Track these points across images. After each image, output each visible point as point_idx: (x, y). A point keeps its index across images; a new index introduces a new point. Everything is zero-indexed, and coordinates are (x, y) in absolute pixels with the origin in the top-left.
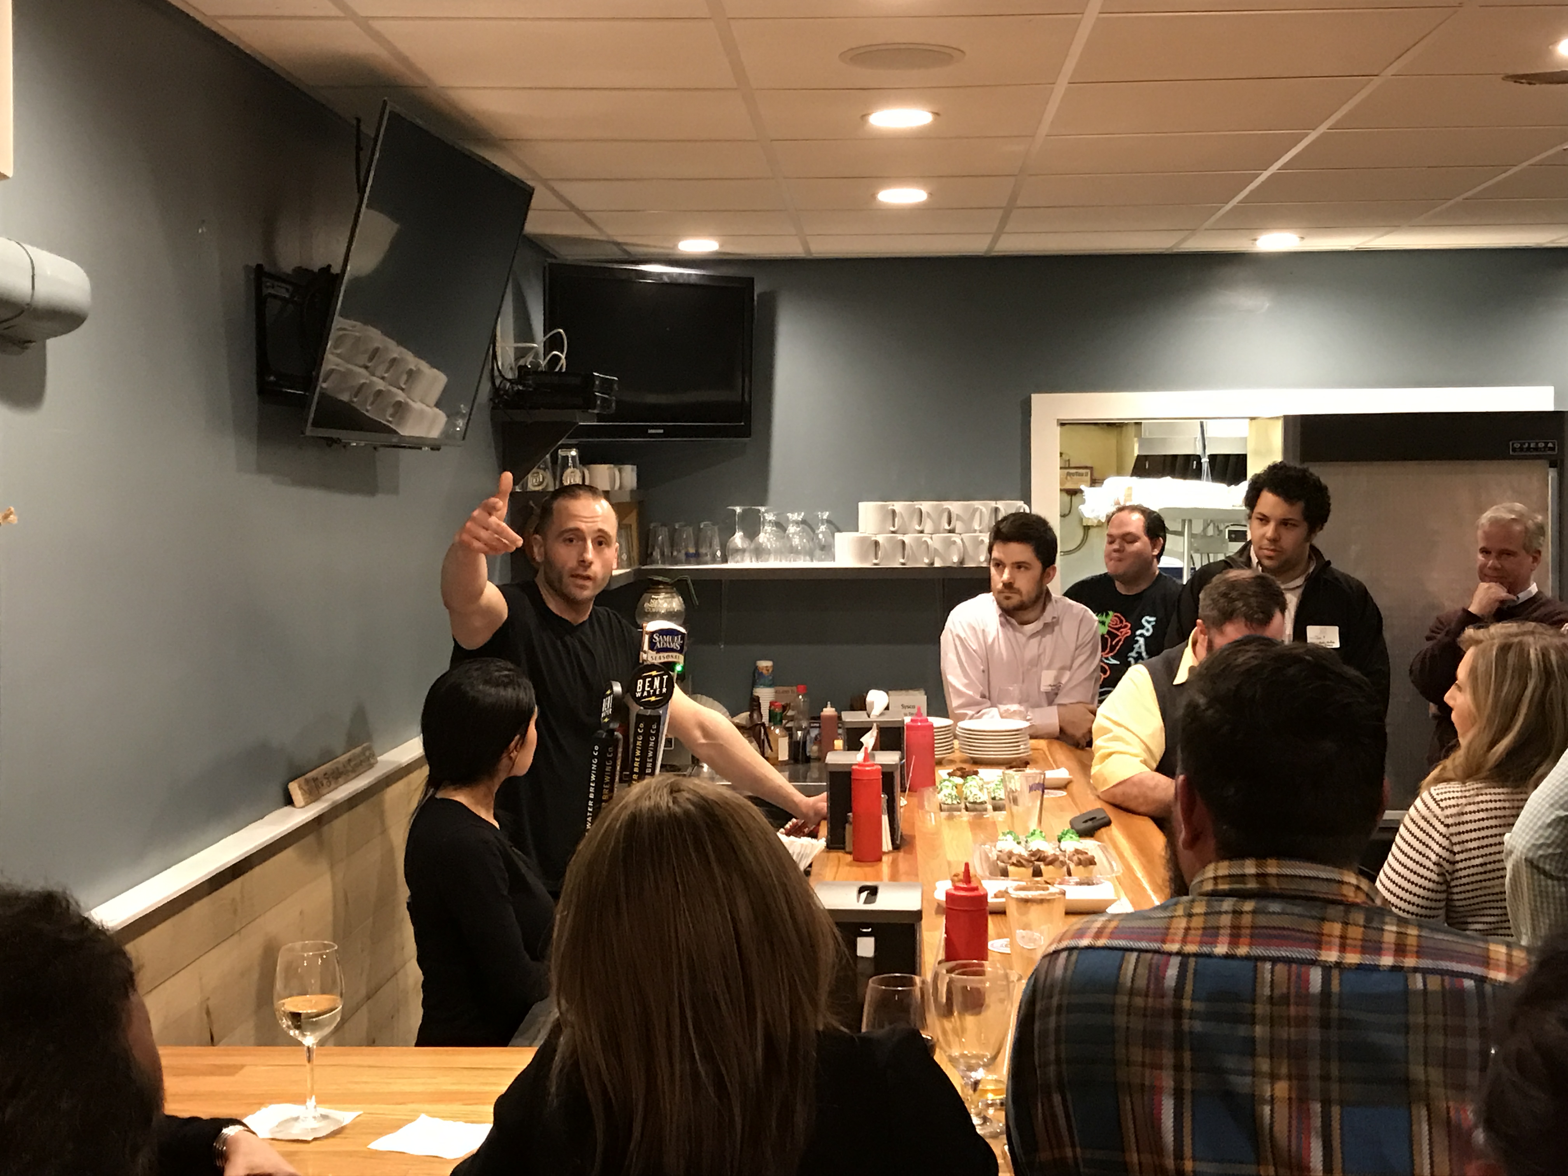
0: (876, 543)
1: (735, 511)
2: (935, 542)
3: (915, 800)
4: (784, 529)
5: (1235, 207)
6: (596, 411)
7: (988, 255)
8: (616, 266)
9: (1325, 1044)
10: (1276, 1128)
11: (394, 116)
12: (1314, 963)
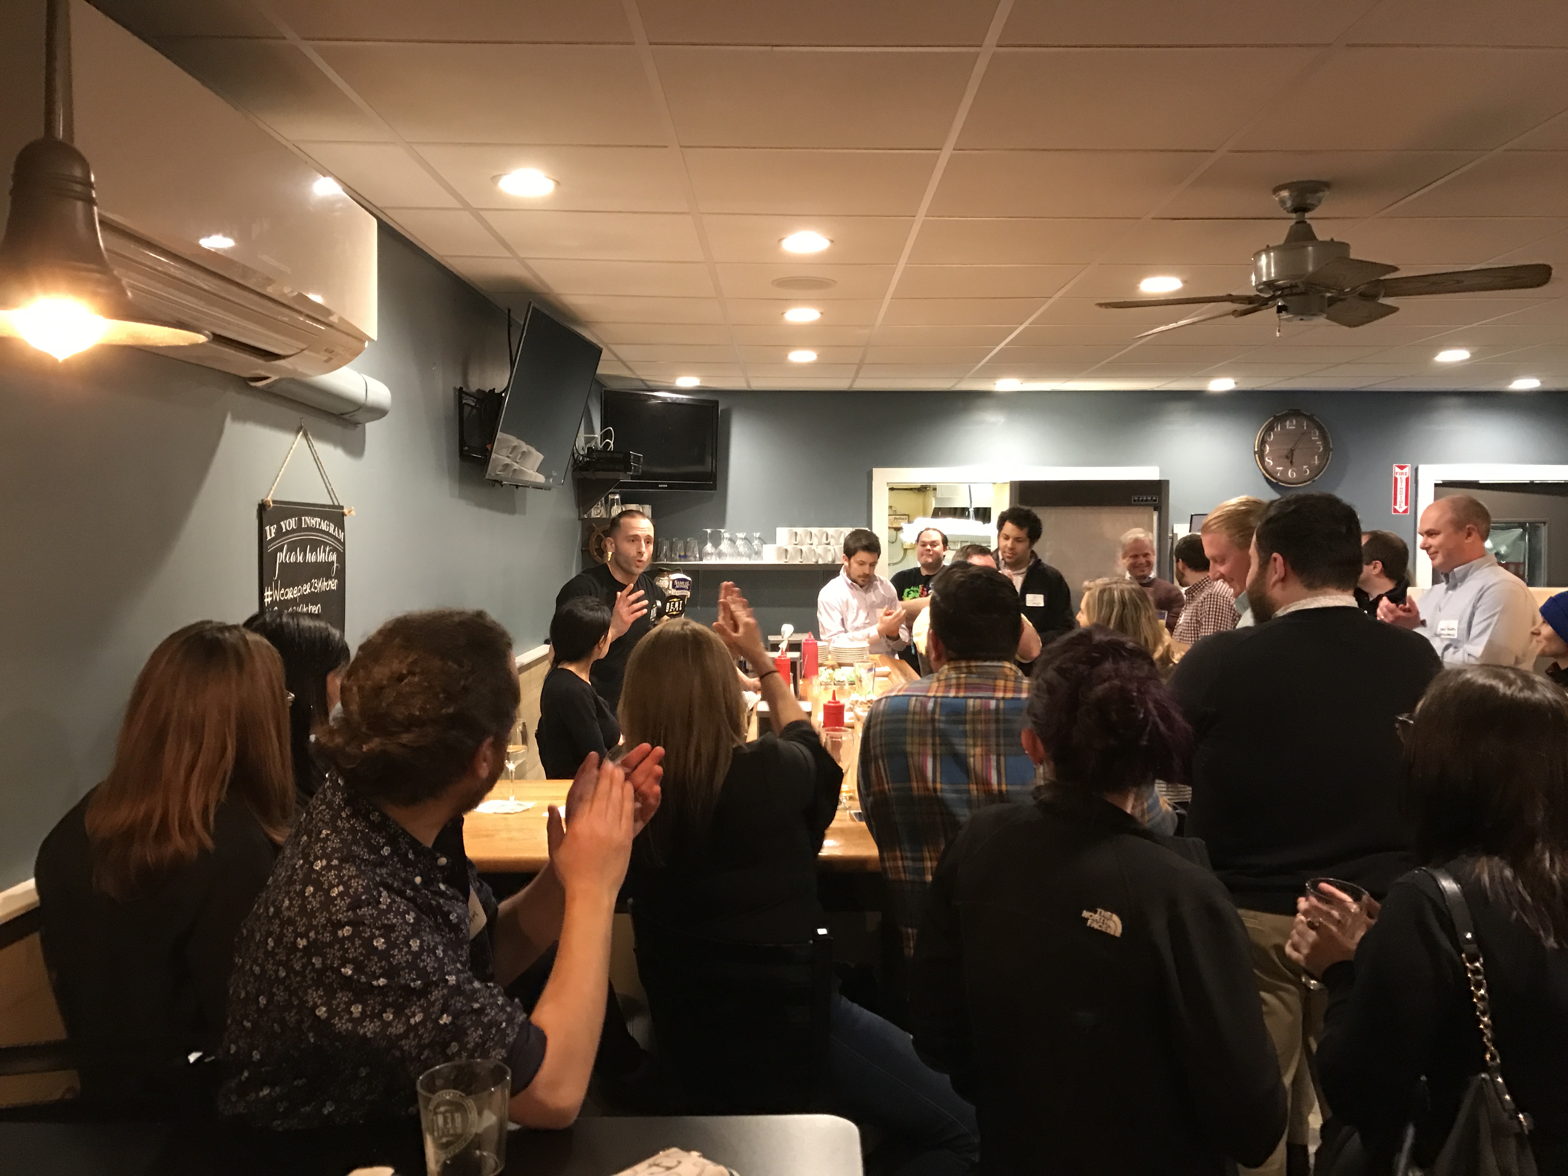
0: (786, 551)
1: (707, 532)
2: (820, 550)
3: (807, 682)
4: (735, 543)
5: (983, 366)
6: (631, 473)
7: (849, 390)
8: (642, 393)
9: (998, 730)
10: (976, 767)
11: (534, 308)
12: (992, 698)
